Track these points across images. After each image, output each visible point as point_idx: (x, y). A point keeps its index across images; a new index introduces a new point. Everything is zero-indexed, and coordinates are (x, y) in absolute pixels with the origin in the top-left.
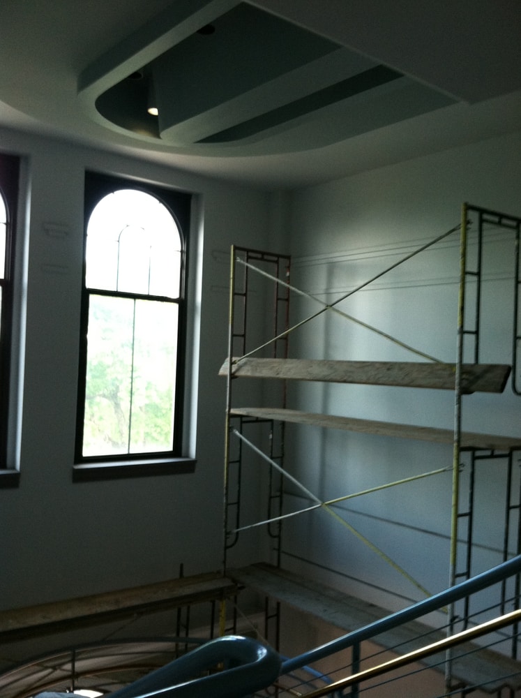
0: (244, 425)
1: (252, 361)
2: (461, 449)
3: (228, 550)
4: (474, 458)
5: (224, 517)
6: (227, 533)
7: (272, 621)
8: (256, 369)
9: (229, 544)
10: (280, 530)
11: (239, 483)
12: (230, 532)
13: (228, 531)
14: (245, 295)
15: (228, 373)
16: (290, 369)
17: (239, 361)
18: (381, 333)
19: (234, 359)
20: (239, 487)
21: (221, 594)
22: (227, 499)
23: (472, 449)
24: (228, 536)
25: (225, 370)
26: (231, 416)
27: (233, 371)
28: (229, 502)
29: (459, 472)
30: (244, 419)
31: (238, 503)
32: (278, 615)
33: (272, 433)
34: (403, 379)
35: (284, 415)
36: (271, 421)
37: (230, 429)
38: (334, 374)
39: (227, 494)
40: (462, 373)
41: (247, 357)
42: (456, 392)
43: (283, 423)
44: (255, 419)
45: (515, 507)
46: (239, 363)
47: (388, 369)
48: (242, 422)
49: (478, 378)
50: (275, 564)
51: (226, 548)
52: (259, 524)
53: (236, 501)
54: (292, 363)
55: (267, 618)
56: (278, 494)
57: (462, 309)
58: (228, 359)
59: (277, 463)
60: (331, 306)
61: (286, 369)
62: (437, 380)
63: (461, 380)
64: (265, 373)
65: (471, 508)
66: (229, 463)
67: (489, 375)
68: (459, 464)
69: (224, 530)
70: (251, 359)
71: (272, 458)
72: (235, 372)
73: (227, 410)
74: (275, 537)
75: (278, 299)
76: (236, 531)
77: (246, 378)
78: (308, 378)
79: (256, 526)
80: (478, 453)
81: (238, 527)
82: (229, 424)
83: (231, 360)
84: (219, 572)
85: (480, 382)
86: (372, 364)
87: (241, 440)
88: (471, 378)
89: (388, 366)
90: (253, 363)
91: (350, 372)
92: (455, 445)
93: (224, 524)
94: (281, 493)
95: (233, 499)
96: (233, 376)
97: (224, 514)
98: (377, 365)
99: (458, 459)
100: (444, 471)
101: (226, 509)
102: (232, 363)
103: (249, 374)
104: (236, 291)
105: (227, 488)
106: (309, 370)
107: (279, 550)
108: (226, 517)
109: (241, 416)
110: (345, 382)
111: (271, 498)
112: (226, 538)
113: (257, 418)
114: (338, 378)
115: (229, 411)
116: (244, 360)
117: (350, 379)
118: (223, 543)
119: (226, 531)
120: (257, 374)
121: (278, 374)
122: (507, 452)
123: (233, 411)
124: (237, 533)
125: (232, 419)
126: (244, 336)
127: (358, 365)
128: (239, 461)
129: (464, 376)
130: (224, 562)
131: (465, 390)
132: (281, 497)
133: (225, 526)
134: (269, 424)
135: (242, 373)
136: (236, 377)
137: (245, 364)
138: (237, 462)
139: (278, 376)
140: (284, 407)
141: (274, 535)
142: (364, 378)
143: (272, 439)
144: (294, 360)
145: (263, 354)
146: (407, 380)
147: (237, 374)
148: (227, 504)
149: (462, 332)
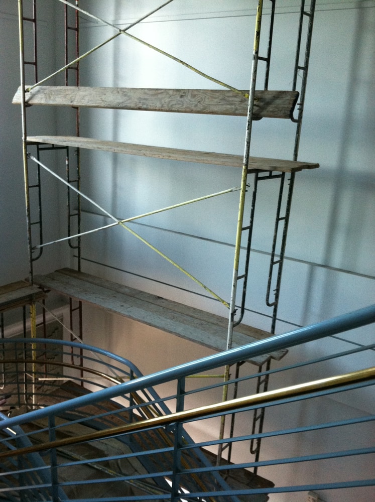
0: (41, 152)
1: (45, 89)
2: (248, 171)
3: (33, 262)
4: (257, 179)
5: (28, 235)
6: (32, 249)
7: (76, 313)
8: (50, 97)
9: (34, 257)
10: (79, 242)
11: (40, 205)
12: (35, 247)
13: (32, 247)
14: (34, 21)
15: (21, 101)
16: (84, 97)
17: (31, 89)
18: (175, 59)
19: (26, 87)
20: (40, 208)
21: (30, 299)
22: (29, 219)
23: (256, 171)
24: (33, 251)
25: (18, 98)
26: (28, 144)
27: (26, 99)
28: (32, 222)
29: (245, 191)
30: (40, 146)
31: (41, 222)
32: (80, 308)
33: (68, 160)
34: (196, 106)
35: (80, 142)
36: (67, 148)
37: (27, 156)
38: (129, 102)
39: (29, 215)
40: (254, 99)
41: (40, 85)
42: (248, 118)
43: (78, 150)
44: (51, 146)
45: (282, 219)
46: (32, 91)
47: (182, 96)
48: (39, 149)
49: (268, 103)
50: (76, 269)
51: (32, 260)
52: (60, 240)
53: (39, 221)
54: (85, 91)
55: (71, 311)
56: (76, 212)
57: (258, 33)
58: (21, 88)
59: (74, 187)
60: (124, 31)
61: (80, 96)
62: (229, 107)
63: (253, 105)
64: (59, 100)
65: (252, 222)
66: (28, 187)
67: (278, 102)
68: (245, 185)
69: (29, 246)
70: (44, 87)
71: (69, 182)
72: (28, 100)
73: (23, 138)
74: (75, 248)
75: (68, 28)
76: (39, 246)
77: (40, 106)
78: (102, 105)
79: (58, 242)
80: (261, 175)
81: (41, 244)
82: (26, 151)
83: (24, 88)
84: (27, 280)
85: (270, 108)
86: (166, 91)
87: (39, 165)
88: (262, 104)
89: (182, 93)
90: (46, 91)
91: (145, 99)
92: (244, 167)
93: (28, 241)
94: (79, 212)
95: (35, 219)
96: (27, 104)
97: (28, 232)
98: (171, 92)
99: (245, 181)
100: (231, 191)
101: (30, 228)
102: (25, 91)
103: (43, 102)
104: (25, 16)
105: (29, 211)
106: (103, 97)
107: (79, 257)
108: (30, 235)
109: (37, 144)
110: (140, 109)
111: (70, 216)
112: (31, 253)
113: (53, 145)
114: (132, 105)
115: (25, 139)
116: (37, 88)
117: (145, 106)
118: (29, 257)
119: (31, 247)
120: (51, 102)
121: (71, 102)
122: (280, 173)
123: (29, 139)
124: (41, 248)
125: (28, 146)
126: (35, 64)
127: (151, 92)
128: (39, 186)
129: (255, 102)
130: (31, 272)
131: (256, 117)
132: (79, 215)
133: (30, 243)
134: (65, 150)
135: (36, 101)
136: (30, 105)
137: (38, 91)
138: (37, 186)
139: (71, 104)
140: (78, 135)
141: (74, 246)
142: (158, 106)
143: (68, 165)
144: (87, 88)
145: (54, 82)
146: (200, 107)
147: (30, 102)
148: (30, 224)
149: (257, 58)
